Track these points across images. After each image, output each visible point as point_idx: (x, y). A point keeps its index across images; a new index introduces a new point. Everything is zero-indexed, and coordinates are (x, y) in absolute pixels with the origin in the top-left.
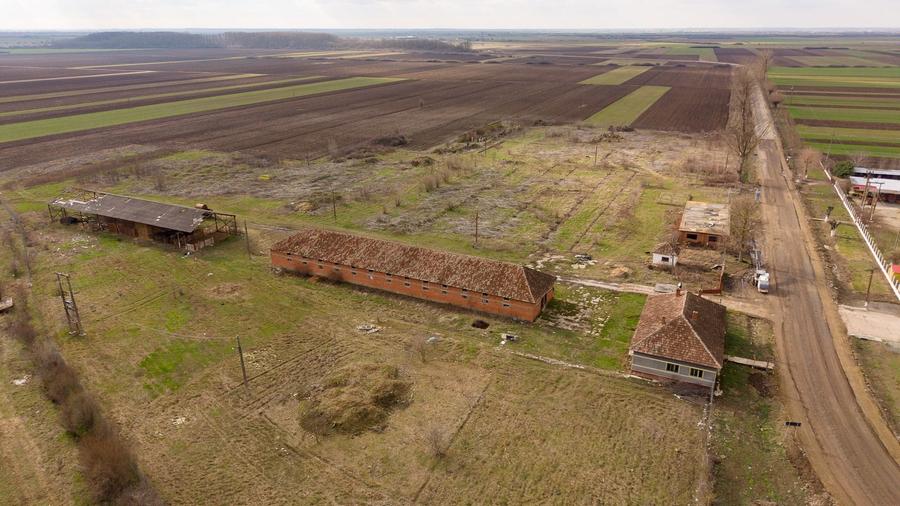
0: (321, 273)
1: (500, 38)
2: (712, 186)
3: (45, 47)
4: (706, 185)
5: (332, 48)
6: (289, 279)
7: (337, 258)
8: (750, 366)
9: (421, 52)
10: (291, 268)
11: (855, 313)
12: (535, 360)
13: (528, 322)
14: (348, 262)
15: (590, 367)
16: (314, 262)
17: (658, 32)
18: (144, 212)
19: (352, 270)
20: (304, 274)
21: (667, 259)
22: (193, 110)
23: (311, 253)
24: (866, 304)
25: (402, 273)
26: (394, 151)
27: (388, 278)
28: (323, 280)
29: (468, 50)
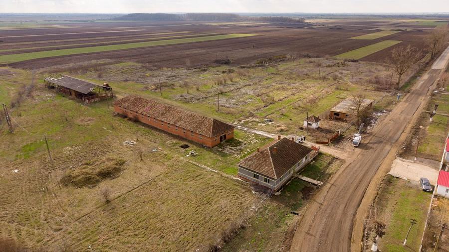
0: (131, 116)
1: (325, 17)
2: (378, 91)
3: (110, 20)
4: (375, 90)
5: (235, 21)
6: (117, 118)
7: (137, 109)
8: (309, 182)
9: (278, 23)
10: (121, 113)
11: (404, 163)
12: (196, 165)
13: (209, 148)
14: (140, 112)
15: (220, 172)
16: (128, 111)
17: (421, 14)
18: (75, 84)
19: (142, 116)
20: (124, 116)
21: (310, 124)
22: (147, 46)
23: (128, 106)
24: (416, 159)
25: (160, 118)
26: (219, 66)
27: (155, 120)
28: (130, 119)
29: (302, 22)
